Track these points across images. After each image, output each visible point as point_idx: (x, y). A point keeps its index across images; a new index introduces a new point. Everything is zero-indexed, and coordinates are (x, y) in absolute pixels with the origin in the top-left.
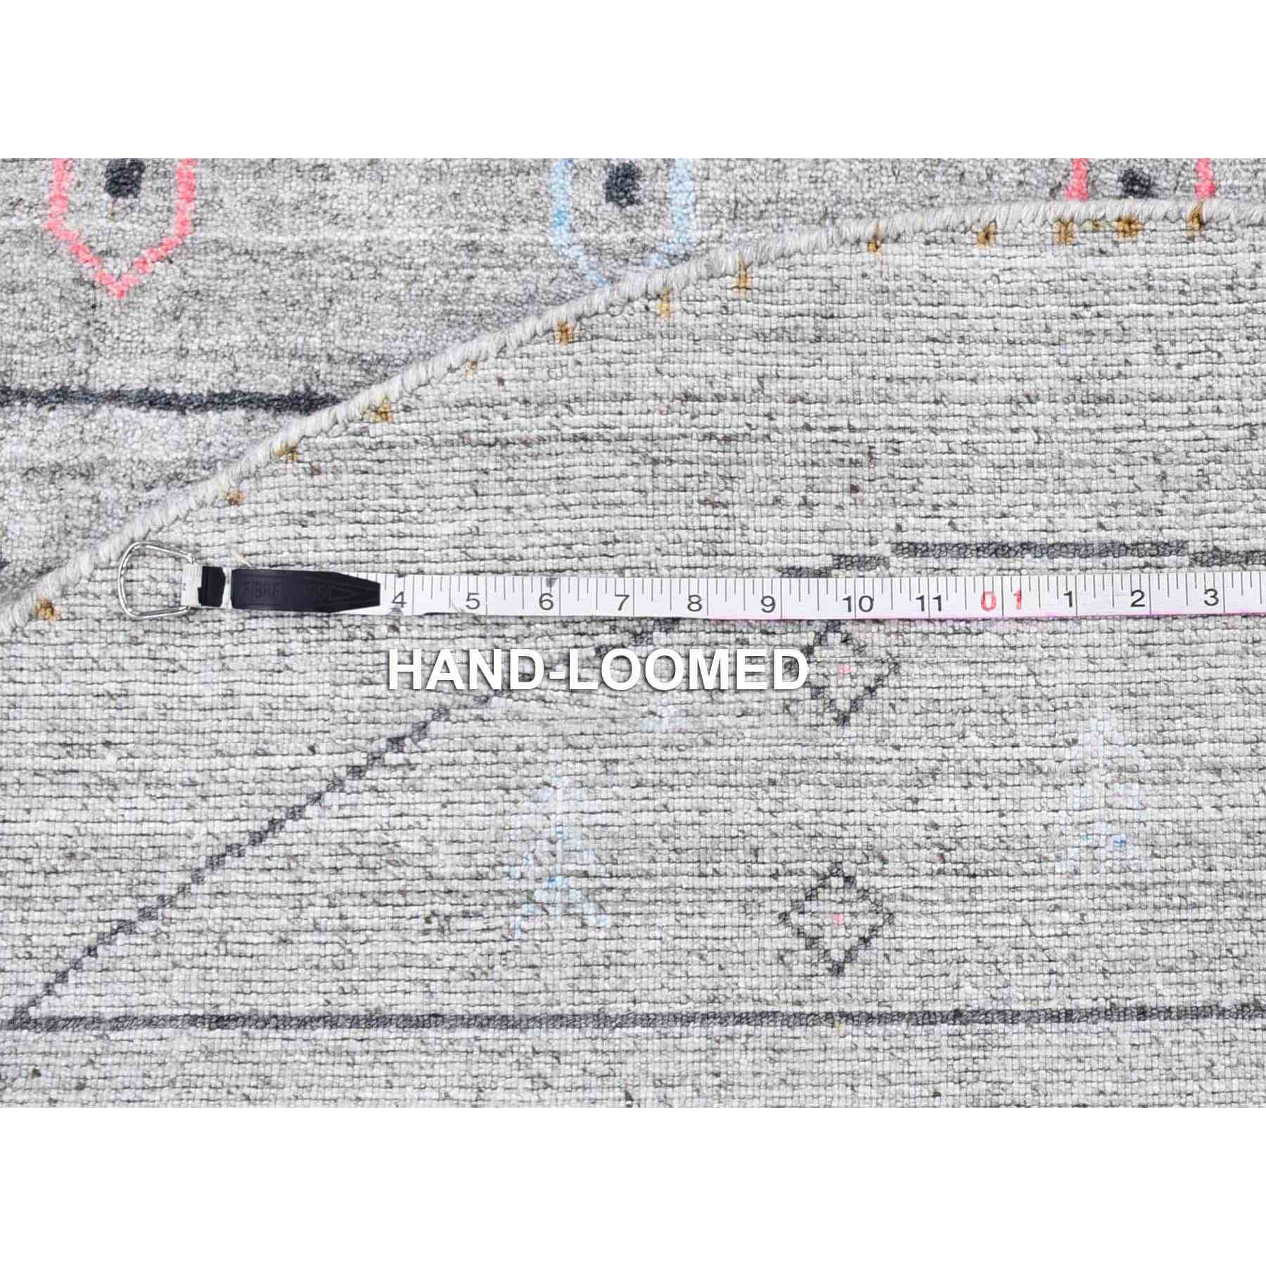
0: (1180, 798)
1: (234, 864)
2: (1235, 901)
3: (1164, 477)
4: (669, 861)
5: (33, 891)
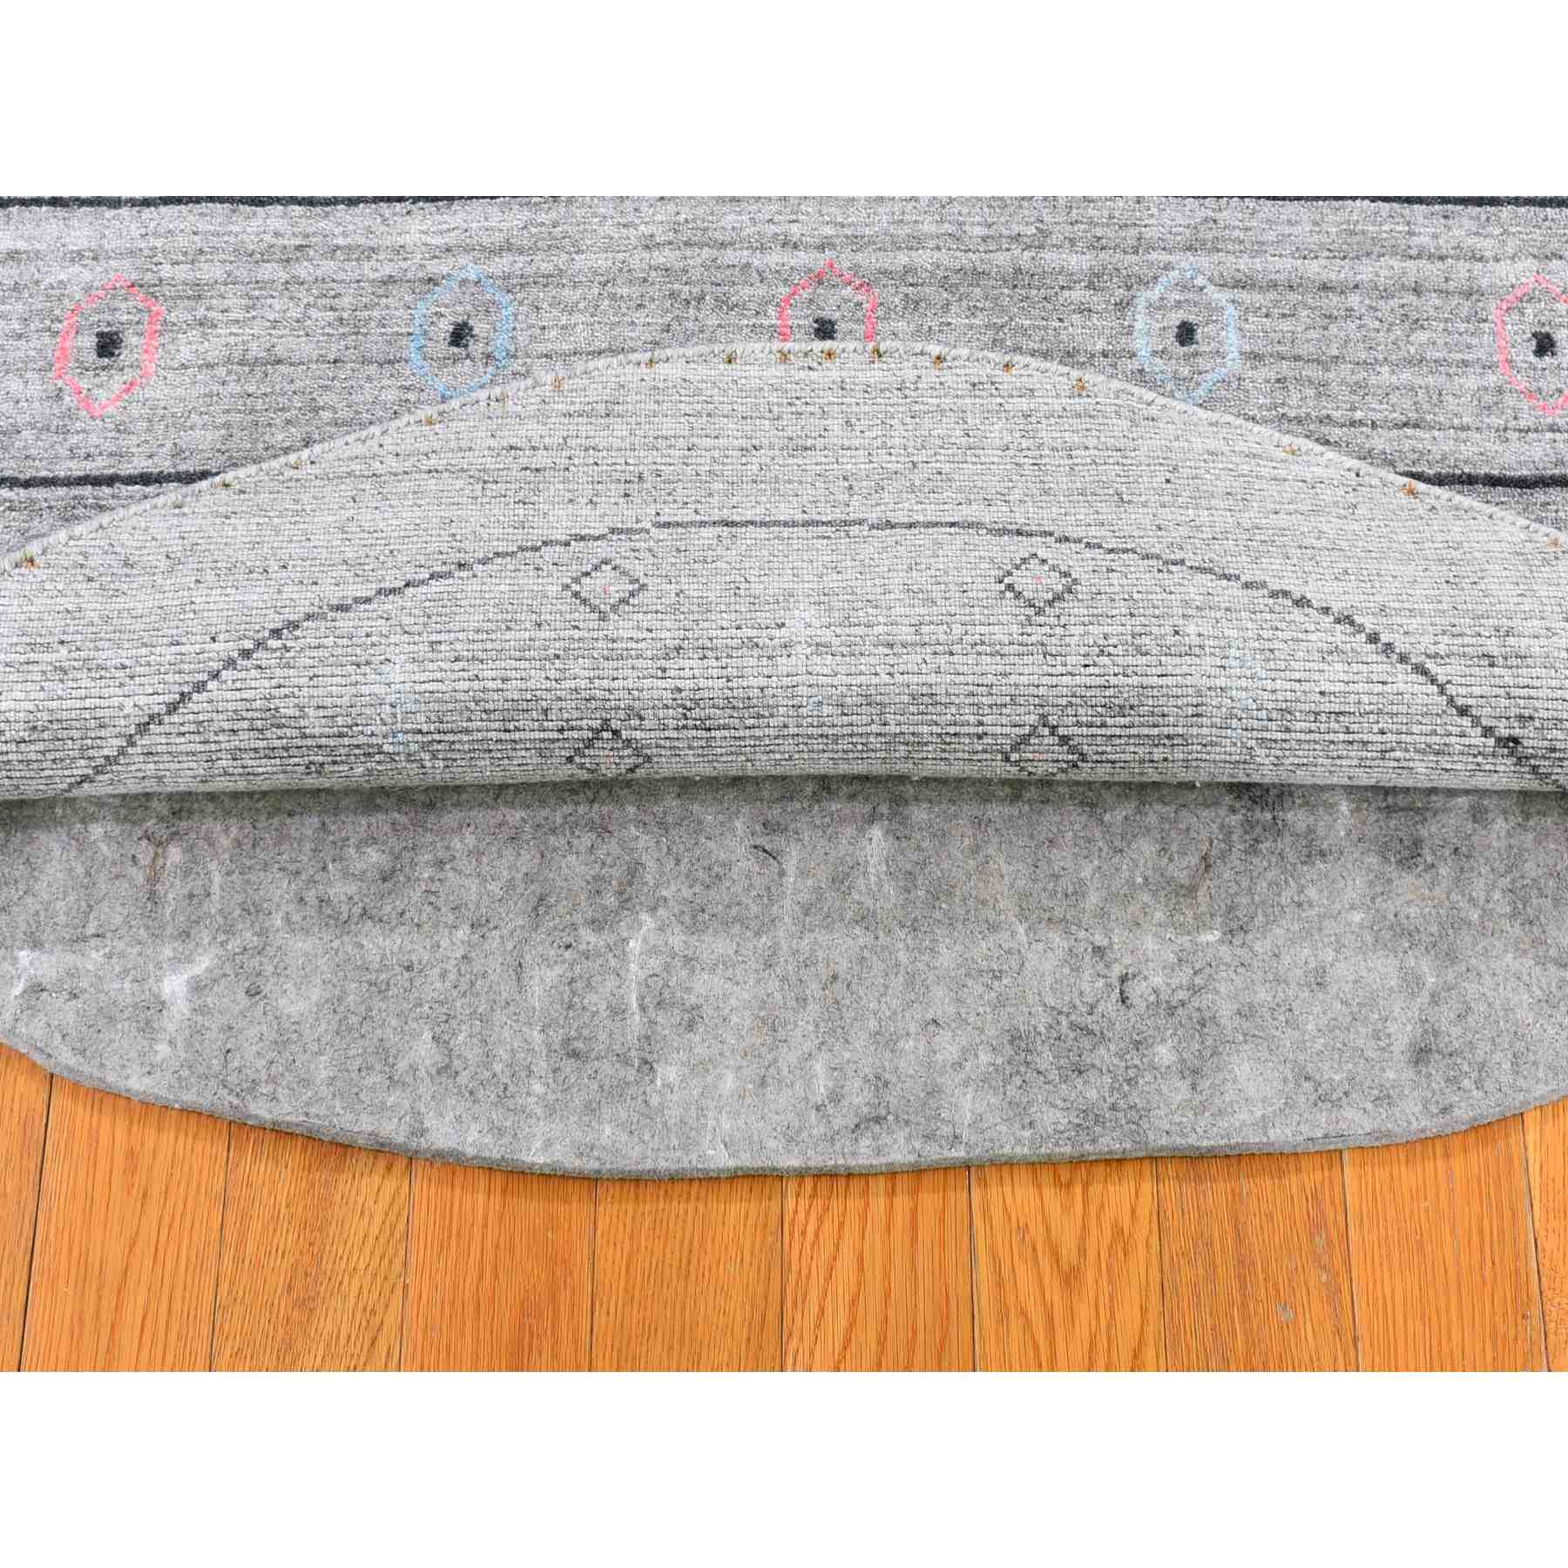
0: (862, 667)
1: (158, 731)
2: (902, 748)
3: (851, 487)
4: (481, 720)
5: (10, 757)
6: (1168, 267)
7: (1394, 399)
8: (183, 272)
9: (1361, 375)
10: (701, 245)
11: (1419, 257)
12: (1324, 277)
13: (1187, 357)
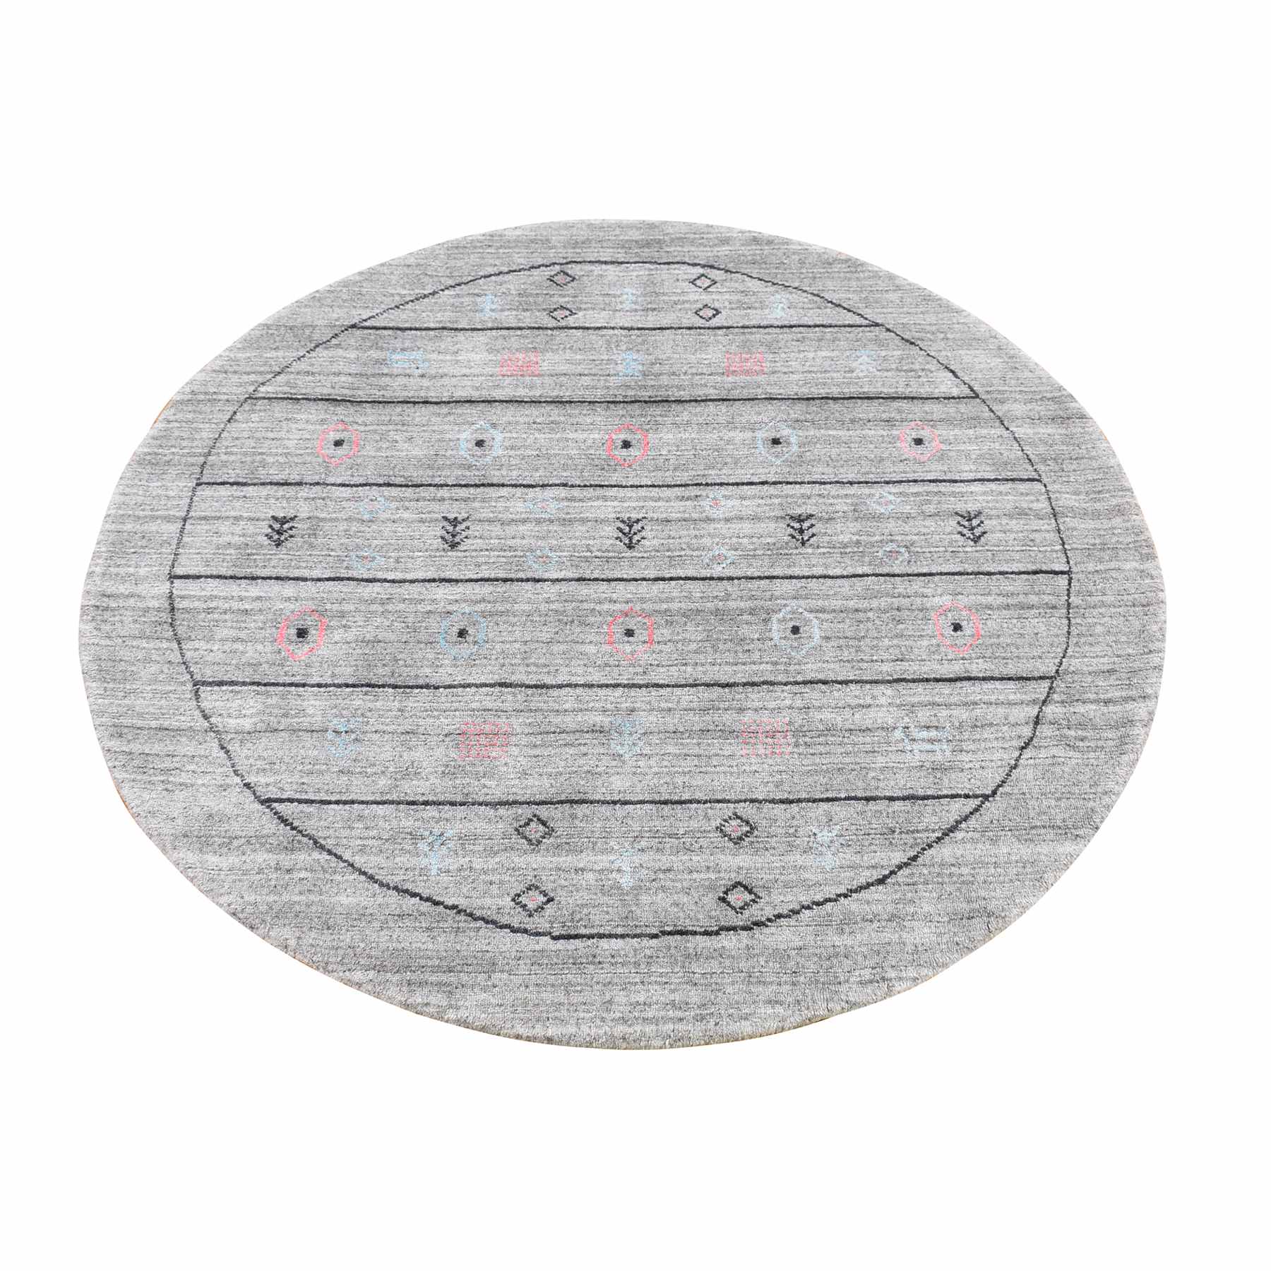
6: (785, 605)
7: (891, 651)
8: (335, 607)
9: (875, 642)
10: (572, 602)
11: (899, 597)
12: (856, 607)
13: (796, 639)
